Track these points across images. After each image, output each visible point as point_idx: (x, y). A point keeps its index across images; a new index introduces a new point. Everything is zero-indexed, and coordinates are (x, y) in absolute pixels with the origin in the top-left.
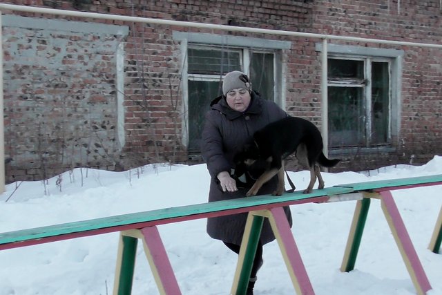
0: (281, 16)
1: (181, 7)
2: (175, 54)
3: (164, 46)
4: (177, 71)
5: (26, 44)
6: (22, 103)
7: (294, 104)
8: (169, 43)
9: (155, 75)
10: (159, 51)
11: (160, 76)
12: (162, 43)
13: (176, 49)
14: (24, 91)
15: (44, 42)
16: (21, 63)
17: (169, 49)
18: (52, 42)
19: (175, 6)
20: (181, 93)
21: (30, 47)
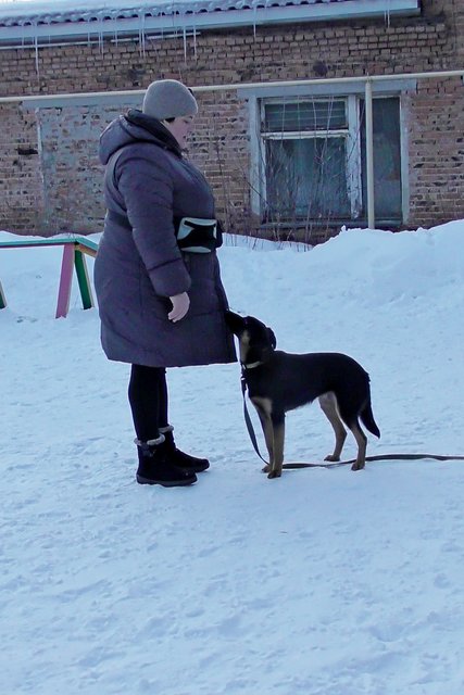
0: (400, 49)
1: (248, 61)
2: (241, 114)
3: (228, 106)
4: (244, 132)
5: (81, 120)
6: (80, 174)
7: (423, 159)
8: (234, 102)
9: (217, 139)
10: (221, 112)
11: (223, 139)
12: (226, 103)
13: (242, 108)
14: (82, 164)
15: (98, 117)
16: (77, 138)
17: (233, 108)
18: (104, 116)
19: (239, 61)
20: (249, 154)
21: (85, 123)
